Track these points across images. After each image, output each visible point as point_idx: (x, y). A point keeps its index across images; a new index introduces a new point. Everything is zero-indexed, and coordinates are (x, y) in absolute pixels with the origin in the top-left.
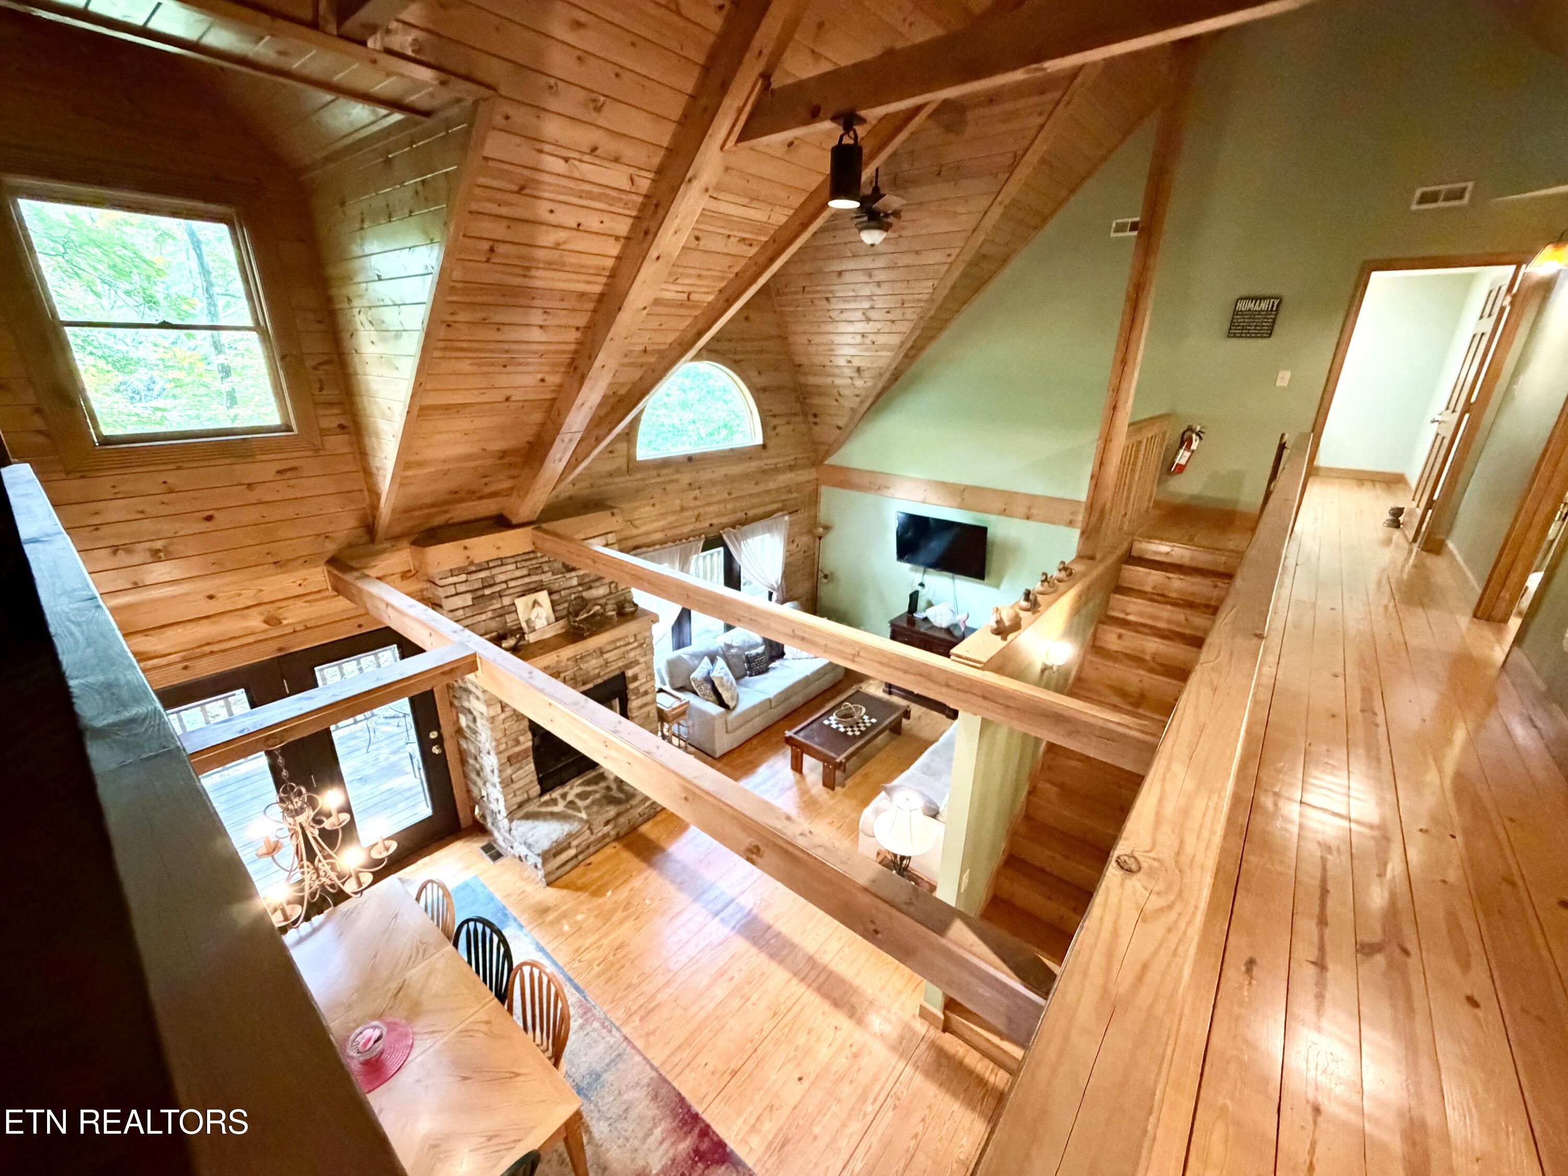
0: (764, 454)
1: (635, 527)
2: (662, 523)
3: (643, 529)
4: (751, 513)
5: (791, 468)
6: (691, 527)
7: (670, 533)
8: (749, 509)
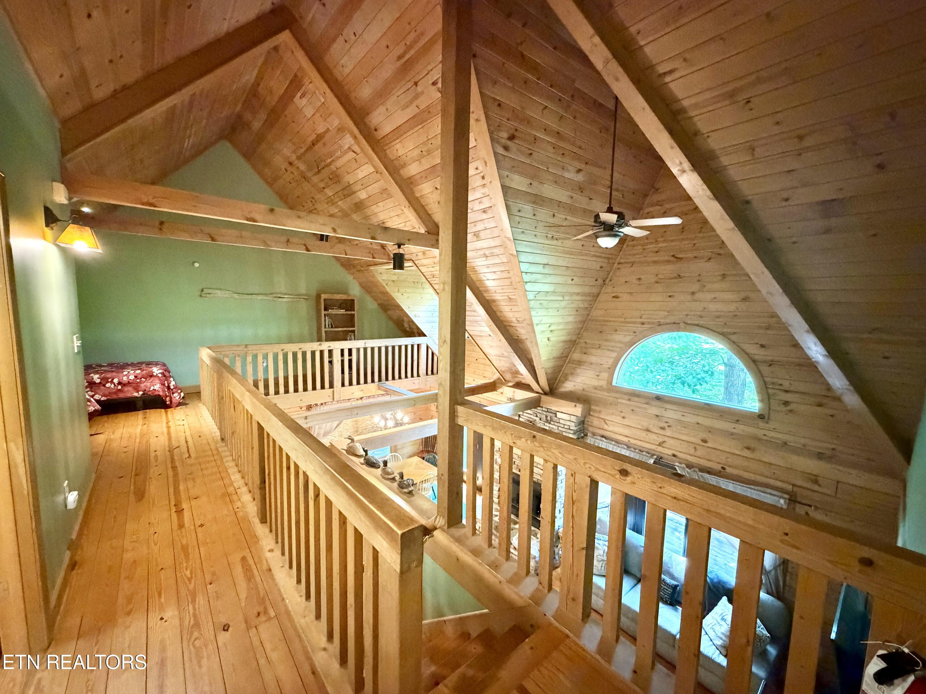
0: (761, 424)
1: (607, 424)
2: (626, 432)
3: (611, 428)
4: (729, 470)
5: (820, 456)
6: (653, 447)
7: (633, 441)
8: (729, 466)
